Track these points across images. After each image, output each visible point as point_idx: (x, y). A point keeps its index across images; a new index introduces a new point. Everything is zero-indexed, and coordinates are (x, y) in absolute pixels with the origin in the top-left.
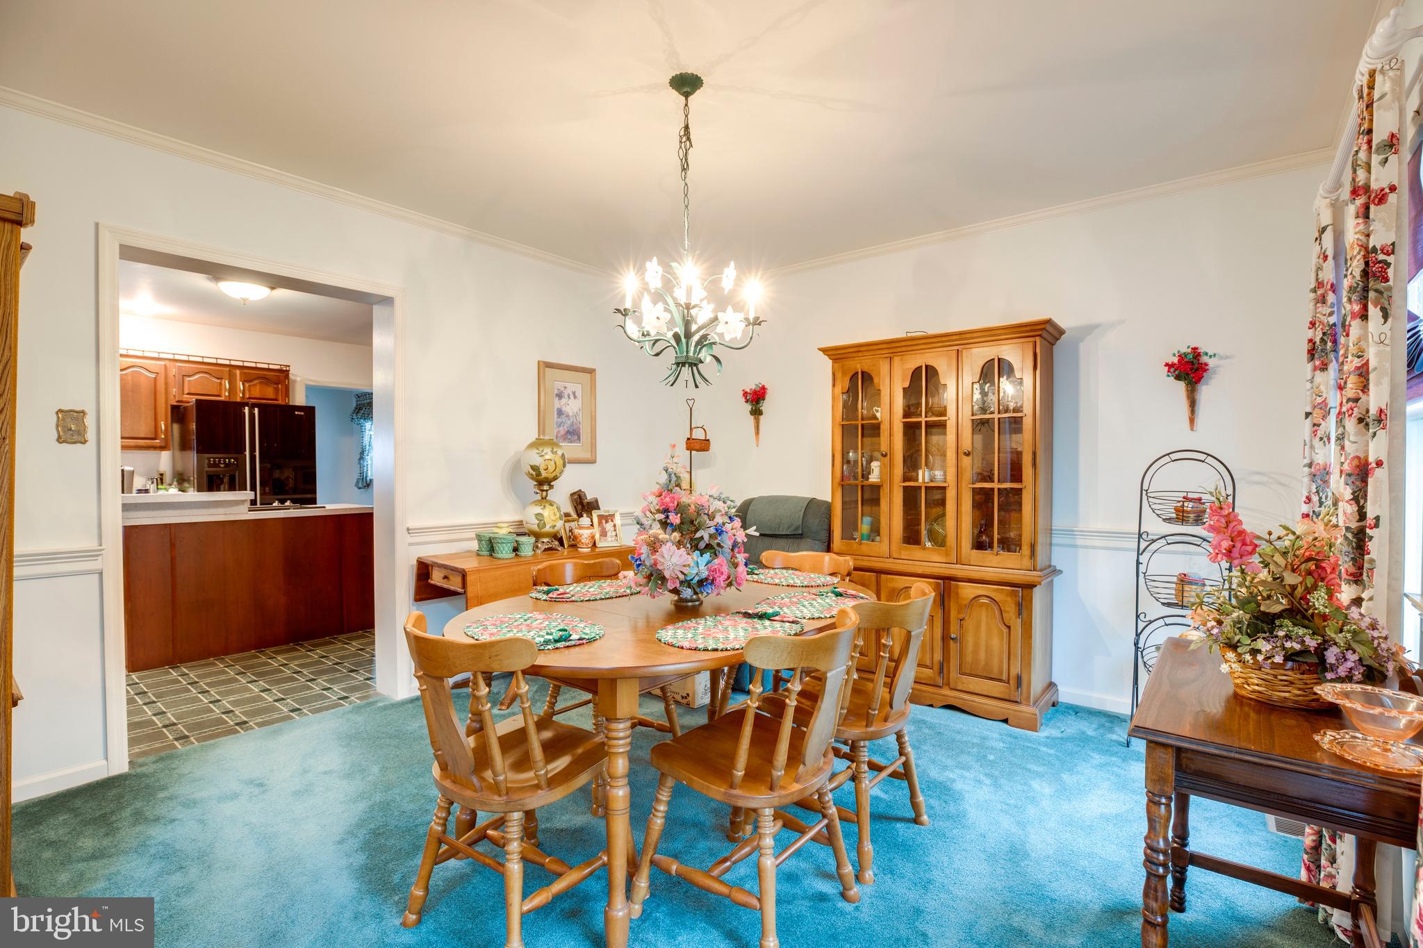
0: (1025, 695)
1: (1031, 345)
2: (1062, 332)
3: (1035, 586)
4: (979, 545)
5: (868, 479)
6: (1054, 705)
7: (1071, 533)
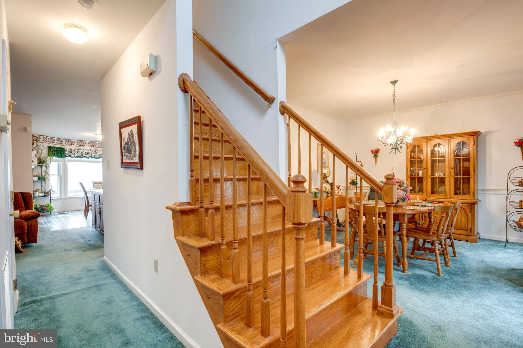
0: (473, 234)
1: (473, 138)
2: (481, 133)
3: (476, 204)
4: (456, 193)
5: (418, 176)
6: (479, 238)
7: (484, 190)
